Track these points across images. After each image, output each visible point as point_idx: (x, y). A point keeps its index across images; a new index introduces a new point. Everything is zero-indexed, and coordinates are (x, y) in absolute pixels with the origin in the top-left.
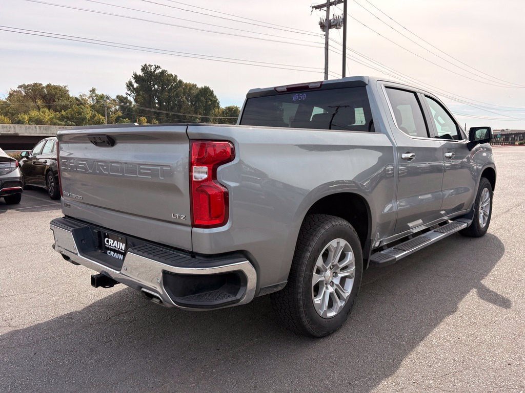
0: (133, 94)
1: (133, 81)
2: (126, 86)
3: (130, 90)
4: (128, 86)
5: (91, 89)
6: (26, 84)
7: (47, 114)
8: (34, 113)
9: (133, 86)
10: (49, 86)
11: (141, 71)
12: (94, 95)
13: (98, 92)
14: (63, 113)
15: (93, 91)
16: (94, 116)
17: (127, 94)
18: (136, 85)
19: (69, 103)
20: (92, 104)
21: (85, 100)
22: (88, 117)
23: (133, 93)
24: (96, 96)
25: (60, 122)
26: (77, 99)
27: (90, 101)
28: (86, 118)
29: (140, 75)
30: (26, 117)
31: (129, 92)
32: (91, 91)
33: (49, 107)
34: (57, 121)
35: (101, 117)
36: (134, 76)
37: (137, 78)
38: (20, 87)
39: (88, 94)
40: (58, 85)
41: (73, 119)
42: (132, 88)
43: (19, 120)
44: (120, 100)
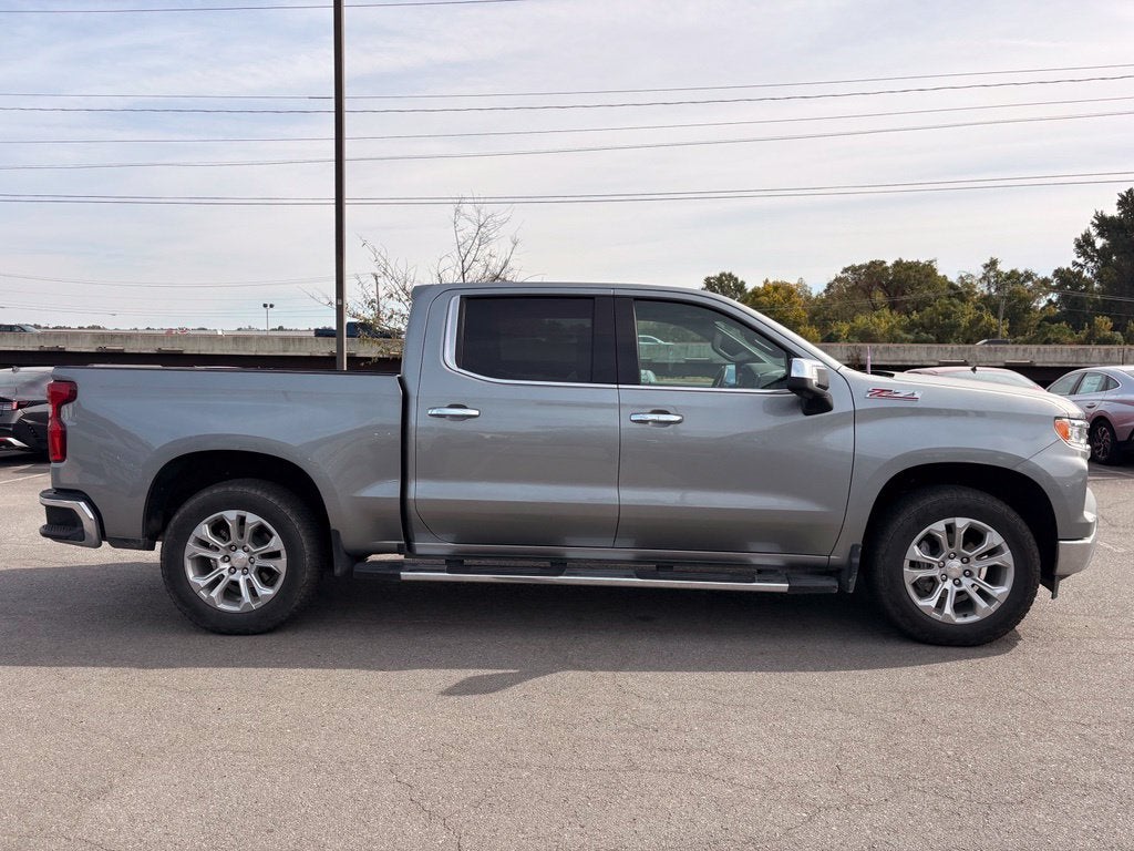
0: (1091, 264)
1: (1094, 232)
2: (1074, 246)
3: (1084, 254)
4: (1079, 246)
5: (988, 262)
6: (857, 265)
7: (885, 320)
8: (861, 320)
9: (1092, 244)
10: (898, 264)
11: (1116, 207)
12: (992, 274)
13: (1004, 268)
14: (915, 316)
15: (993, 264)
16: (980, 319)
17: (1075, 264)
18: (1099, 243)
19: (932, 295)
20: (986, 292)
21: (971, 287)
22: (964, 322)
23: (1092, 260)
24: (999, 274)
25: (904, 336)
26: (952, 286)
27: (982, 289)
28: (960, 325)
29: (1112, 218)
30: (845, 328)
31: (1081, 260)
32: (986, 266)
33: (893, 306)
34: (901, 332)
35: (994, 321)
36: (1096, 222)
37: (1104, 224)
38: (846, 270)
39: (978, 272)
40: (915, 260)
41: (931, 327)
42: (1089, 249)
43: (832, 334)
44: (1060, 278)
